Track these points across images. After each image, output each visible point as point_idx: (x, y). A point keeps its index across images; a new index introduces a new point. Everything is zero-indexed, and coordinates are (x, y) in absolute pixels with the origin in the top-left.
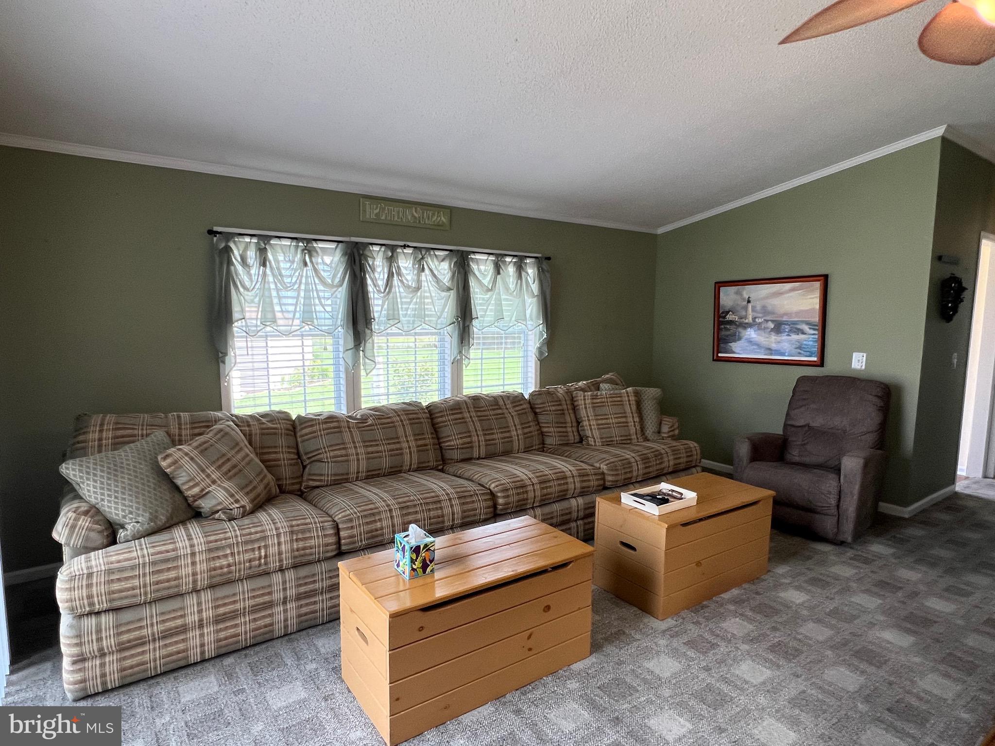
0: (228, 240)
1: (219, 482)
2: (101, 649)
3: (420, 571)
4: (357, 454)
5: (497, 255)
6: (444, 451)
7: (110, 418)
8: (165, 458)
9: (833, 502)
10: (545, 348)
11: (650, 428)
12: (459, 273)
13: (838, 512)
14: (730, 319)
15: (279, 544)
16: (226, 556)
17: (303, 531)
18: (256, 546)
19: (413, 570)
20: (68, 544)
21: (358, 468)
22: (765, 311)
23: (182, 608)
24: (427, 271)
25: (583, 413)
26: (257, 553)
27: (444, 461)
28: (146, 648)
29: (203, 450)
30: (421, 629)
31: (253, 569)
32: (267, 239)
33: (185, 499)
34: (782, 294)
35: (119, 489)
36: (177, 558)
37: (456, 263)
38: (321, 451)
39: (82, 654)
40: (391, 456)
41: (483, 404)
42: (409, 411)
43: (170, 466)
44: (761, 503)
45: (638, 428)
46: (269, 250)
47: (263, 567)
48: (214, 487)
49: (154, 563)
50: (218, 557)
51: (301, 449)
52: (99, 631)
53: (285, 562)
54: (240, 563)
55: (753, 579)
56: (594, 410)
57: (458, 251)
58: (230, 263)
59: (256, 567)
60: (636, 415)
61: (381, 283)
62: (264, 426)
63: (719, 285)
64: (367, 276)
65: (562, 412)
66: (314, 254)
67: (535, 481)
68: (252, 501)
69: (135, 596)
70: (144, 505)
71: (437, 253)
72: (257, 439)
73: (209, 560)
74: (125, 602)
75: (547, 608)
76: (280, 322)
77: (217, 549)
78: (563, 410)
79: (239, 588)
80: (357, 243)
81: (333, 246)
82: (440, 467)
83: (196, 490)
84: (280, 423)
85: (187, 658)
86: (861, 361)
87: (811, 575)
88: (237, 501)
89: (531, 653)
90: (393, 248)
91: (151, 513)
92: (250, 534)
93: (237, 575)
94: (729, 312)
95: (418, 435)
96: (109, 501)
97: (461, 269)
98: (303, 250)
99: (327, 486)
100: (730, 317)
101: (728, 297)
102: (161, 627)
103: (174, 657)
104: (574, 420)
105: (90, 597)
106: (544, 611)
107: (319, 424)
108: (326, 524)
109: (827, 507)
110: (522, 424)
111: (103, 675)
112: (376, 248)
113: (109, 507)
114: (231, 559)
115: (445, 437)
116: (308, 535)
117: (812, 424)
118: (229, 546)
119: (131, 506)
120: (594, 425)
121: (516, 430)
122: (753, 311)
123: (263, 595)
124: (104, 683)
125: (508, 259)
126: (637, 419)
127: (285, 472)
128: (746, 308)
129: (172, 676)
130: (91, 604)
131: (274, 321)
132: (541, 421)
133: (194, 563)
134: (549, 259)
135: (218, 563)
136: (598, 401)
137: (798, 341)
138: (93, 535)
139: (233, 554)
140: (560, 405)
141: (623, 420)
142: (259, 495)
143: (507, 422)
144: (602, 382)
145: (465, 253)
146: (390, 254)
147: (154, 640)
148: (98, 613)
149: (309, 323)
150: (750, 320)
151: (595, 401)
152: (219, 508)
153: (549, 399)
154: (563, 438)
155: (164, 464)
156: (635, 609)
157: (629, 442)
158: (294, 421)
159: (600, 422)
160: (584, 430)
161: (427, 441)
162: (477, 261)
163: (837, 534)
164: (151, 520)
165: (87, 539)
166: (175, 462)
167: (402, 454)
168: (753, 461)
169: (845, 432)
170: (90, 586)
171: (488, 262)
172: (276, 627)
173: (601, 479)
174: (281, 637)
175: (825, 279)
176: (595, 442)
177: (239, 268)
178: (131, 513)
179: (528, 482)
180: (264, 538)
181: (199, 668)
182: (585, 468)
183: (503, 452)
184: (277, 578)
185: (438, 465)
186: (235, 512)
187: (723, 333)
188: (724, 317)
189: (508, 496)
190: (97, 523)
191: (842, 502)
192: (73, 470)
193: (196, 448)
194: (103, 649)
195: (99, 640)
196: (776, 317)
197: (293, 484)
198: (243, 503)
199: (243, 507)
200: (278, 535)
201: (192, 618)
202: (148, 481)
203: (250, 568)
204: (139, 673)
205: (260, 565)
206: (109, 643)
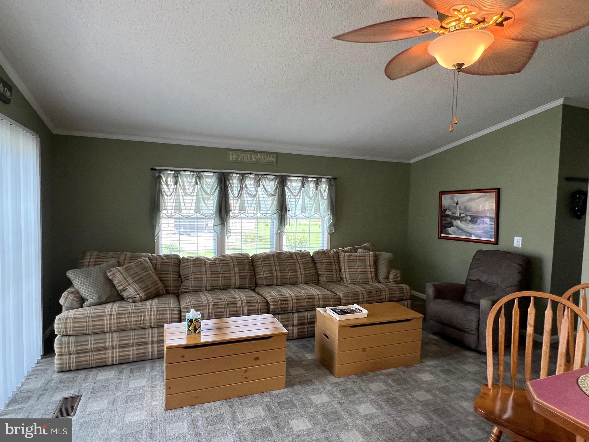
0: (160, 173)
1: (132, 285)
2: (69, 351)
3: (193, 331)
4: (207, 278)
5: (303, 177)
6: (257, 280)
7: (95, 253)
8: (109, 272)
9: (474, 326)
10: (333, 228)
11: (382, 275)
12: (280, 187)
13: (478, 333)
14: (448, 214)
15: (151, 315)
16: (125, 318)
17: (163, 311)
18: (140, 315)
19: (189, 330)
20: (64, 306)
21: (206, 285)
22: (466, 209)
23: (104, 339)
24: (262, 186)
25: (342, 265)
26: (140, 318)
27: (257, 285)
28: (88, 354)
29: (127, 270)
30: (183, 357)
31: (137, 326)
32: (177, 172)
33: (117, 291)
34: (475, 199)
35: (88, 284)
36: (104, 316)
37: (278, 182)
38: (189, 275)
39: (61, 353)
40: (224, 280)
41: (283, 256)
42: (239, 258)
43: (111, 276)
44: (413, 320)
45: (373, 275)
46: (179, 177)
47: (142, 325)
48: (129, 286)
49: (93, 317)
50: (122, 318)
51: (181, 274)
52: (69, 343)
53: (152, 324)
54: (131, 322)
55: (408, 364)
56: (348, 264)
57: (280, 175)
58: (160, 183)
59: (138, 324)
60: (373, 267)
61: (236, 192)
62: (163, 261)
63: (442, 193)
64: (229, 189)
65: (330, 263)
66: (202, 178)
67: (294, 298)
68: (146, 295)
69: (84, 330)
70: (97, 292)
71: (268, 177)
72: (159, 267)
73: (117, 318)
74: (80, 332)
75: (257, 359)
76: (183, 211)
77: (122, 314)
78: (331, 262)
79: (131, 333)
80: (224, 173)
81: (212, 174)
82: (253, 288)
83: (121, 287)
84: (172, 260)
85: (105, 362)
86: (519, 242)
87: (447, 367)
88: (138, 294)
89: (246, 380)
90: (243, 175)
91: (99, 296)
92: (139, 309)
93: (130, 327)
94: (447, 209)
95: (241, 270)
96: (83, 289)
97: (281, 186)
98: (196, 177)
99: (191, 292)
100: (447, 213)
101: (447, 200)
102: (95, 346)
103: (100, 360)
104: (337, 268)
105: (66, 328)
106: (255, 359)
107: (191, 261)
108: (175, 308)
109: (471, 329)
110: (305, 268)
111: (69, 363)
112: (234, 175)
113: (82, 291)
114: (127, 320)
115: (258, 273)
116: (165, 313)
117: (481, 279)
118: (128, 313)
119: (91, 292)
120: (347, 272)
121: (301, 271)
122: (460, 209)
123: (141, 338)
124: (70, 367)
125: (310, 179)
126: (373, 270)
127: (171, 284)
128: (456, 208)
129: (98, 369)
130: (66, 331)
131: (180, 211)
132: (317, 268)
133: (110, 319)
134: (336, 179)
135: (121, 320)
136: (352, 258)
137: (484, 228)
138: (74, 303)
139: (128, 317)
140: (330, 259)
141: (365, 270)
142: (151, 293)
143: (296, 267)
144: (359, 248)
145: (283, 177)
146: (242, 178)
147: (92, 351)
148: (70, 336)
149: (198, 212)
150: (457, 215)
151: (350, 258)
152: (130, 296)
153: (324, 256)
154: (330, 278)
155: (109, 274)
156: (327, 370)
157: (367, 282)
158: (180, 259)
159: (351, 270)
160: (342, 274)
161: (246, 274)
162: (291, 181)
163: (477, 346)
164: (98, 298)
165: (71, 304)
166: (113, 274)
167: (230, 279)
168: (436, 299)
169: (498, 285)
170: (66, 323)
171: (298, 181)
172: (148, 354)
173: (338, 301)
174: (150, 360)
175: (498, 192)
176: (347, 281)
177: (165, 186)
178: (90, 294)
179: (290, 299)
180: (144, 312)
181: (111, 367)
182: (329, 294)
183: (292, 283)
184: (149, 331)
185: (251, 287)
186: (137, 299)
187: (444, 222)
188: (444, 213)
189: (276, 305)
190: (76, 297)
191: (480, 327)
192: (71, 274)
193: (124, 269)
194: (70, 352)
195: (69, 347)
196: (471, 213)
197: (174, 290)
198: (141, 295)
199: (141, 297)
200: (151, 311)
201: (109, 344)
202: (101, 282)
203: (136, 325)
204: (84, 365)
205: (141, 324)
206: (73, 349)
